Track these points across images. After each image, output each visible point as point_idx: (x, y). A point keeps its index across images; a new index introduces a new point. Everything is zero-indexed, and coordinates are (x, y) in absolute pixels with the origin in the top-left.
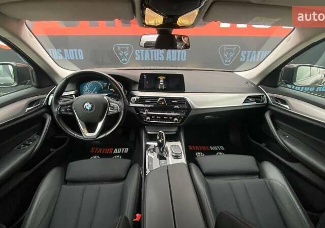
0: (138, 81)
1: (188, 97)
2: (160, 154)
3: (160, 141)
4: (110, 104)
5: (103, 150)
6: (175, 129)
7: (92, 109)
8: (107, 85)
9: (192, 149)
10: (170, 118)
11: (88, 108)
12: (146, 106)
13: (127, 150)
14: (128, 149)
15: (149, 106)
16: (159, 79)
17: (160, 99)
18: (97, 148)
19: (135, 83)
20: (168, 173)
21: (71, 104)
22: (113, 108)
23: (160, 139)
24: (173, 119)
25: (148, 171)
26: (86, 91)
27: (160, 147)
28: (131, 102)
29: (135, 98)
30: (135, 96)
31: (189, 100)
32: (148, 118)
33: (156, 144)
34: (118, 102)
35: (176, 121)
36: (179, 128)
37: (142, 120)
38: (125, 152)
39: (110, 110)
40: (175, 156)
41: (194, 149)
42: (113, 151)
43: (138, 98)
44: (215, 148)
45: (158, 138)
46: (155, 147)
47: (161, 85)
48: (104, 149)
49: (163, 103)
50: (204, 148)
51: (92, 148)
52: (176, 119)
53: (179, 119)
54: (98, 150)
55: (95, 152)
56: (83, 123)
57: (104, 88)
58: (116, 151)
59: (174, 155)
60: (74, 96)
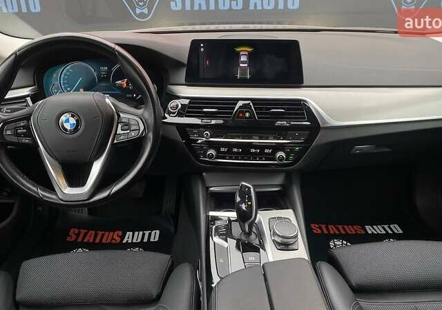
0: (185, 59)
1: (312, 97)
2: (243, 238)
3: (244, 207)
4: (119, 116)
5: (96, 235)
6: (279, 180)
7: (76, 129)
8: (109, 72)
9: (319, 232)
10: (266, 151)
11: (67, 126)
12: (206, 121)
13: (155, 235)
14: (158, 232)
15: (213, 122)
16: (238, 55)
17: (240, 103)
18: (83, 231)
19: (177, 64)
20: (266, 280)
21: (27, 118)
22: (127, 125)
23: (243, 201)
24: (274, 153)
25: (216, 279)
26: (58, 89)
27: (244, 222)
28: (169, 113)
29: (179, 103)
30: (178, 98)
31: (314, 105)
32: (212, 152)
33: (233, 215)
34: (140, 112)
35: (281, 159)
36: (289, 176)
37: (197, 158)
38: (152, 240)
39: (119, 131)
40: (280, 244)
41: (326, 232)
42: (123, 237)
43: (186, 102)
44: (379, 230)
45: (238, 199)
46: (230, 221)
47: (244, 69)
48: (100, 233)
49: (247, 115)
50: (351, 230)
51: (72, 230)
52: (280, 154)
53: (288, 155)
54: (85, 235)
55: (79, 240)
56: (56, 163)
57: (101, 79)
58: (129, 237)
59: (279, 240)
60: (29, 99)
